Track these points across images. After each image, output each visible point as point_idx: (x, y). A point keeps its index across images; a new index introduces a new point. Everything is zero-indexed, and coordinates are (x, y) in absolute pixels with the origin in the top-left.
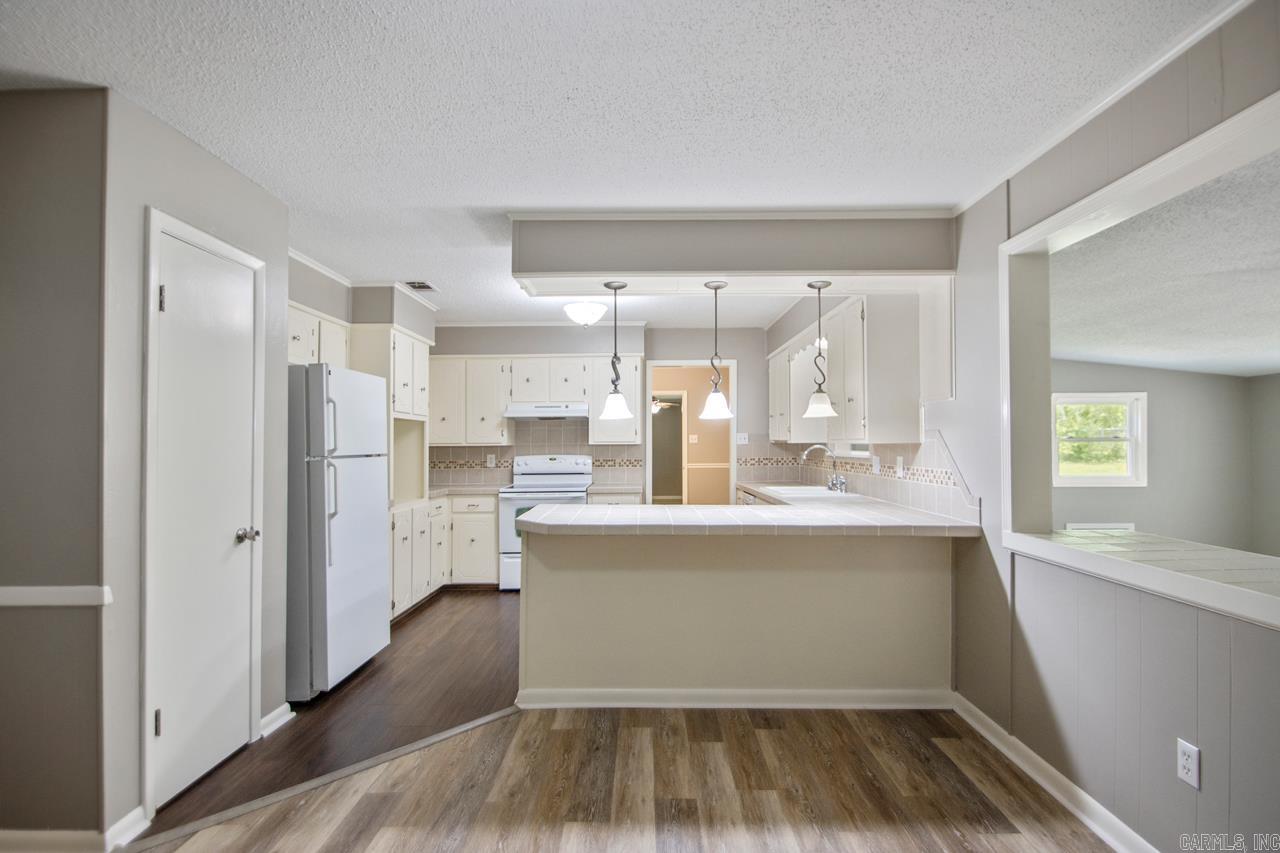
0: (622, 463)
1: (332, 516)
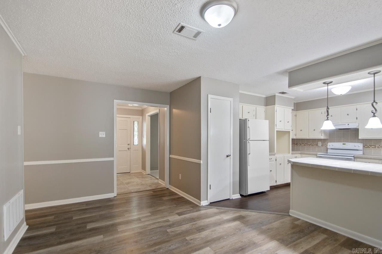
0: (379, 147)
1: (249, 154)
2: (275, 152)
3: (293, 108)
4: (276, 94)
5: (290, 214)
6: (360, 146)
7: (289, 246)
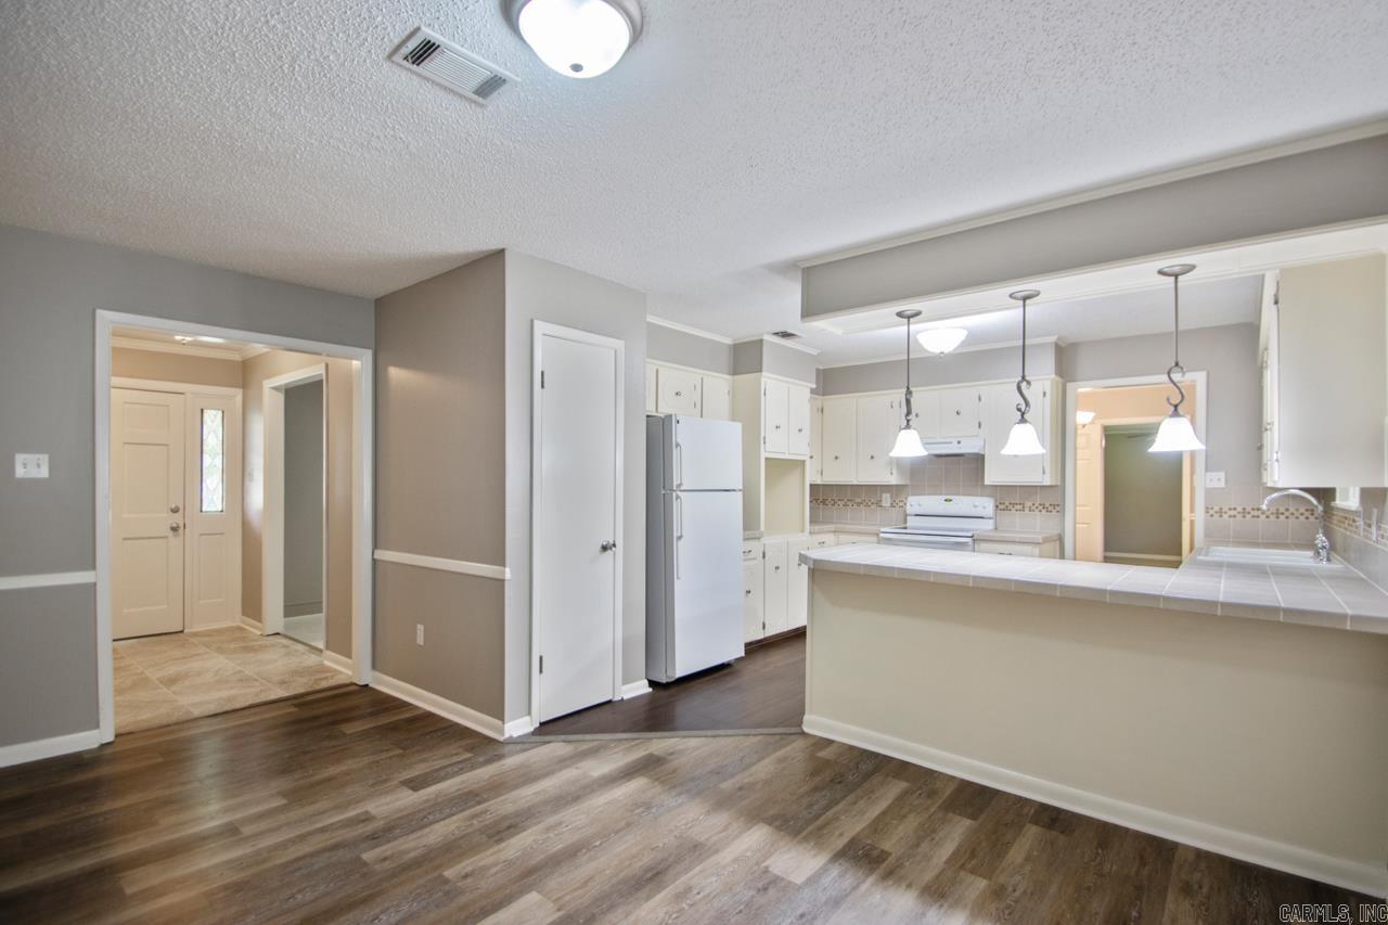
0: (1033, 508)
2: (762, 528)
3: (814, 386)
4: (768, 338)
5: (806, 729)
6: (985, 505)
7: (803, 834)
